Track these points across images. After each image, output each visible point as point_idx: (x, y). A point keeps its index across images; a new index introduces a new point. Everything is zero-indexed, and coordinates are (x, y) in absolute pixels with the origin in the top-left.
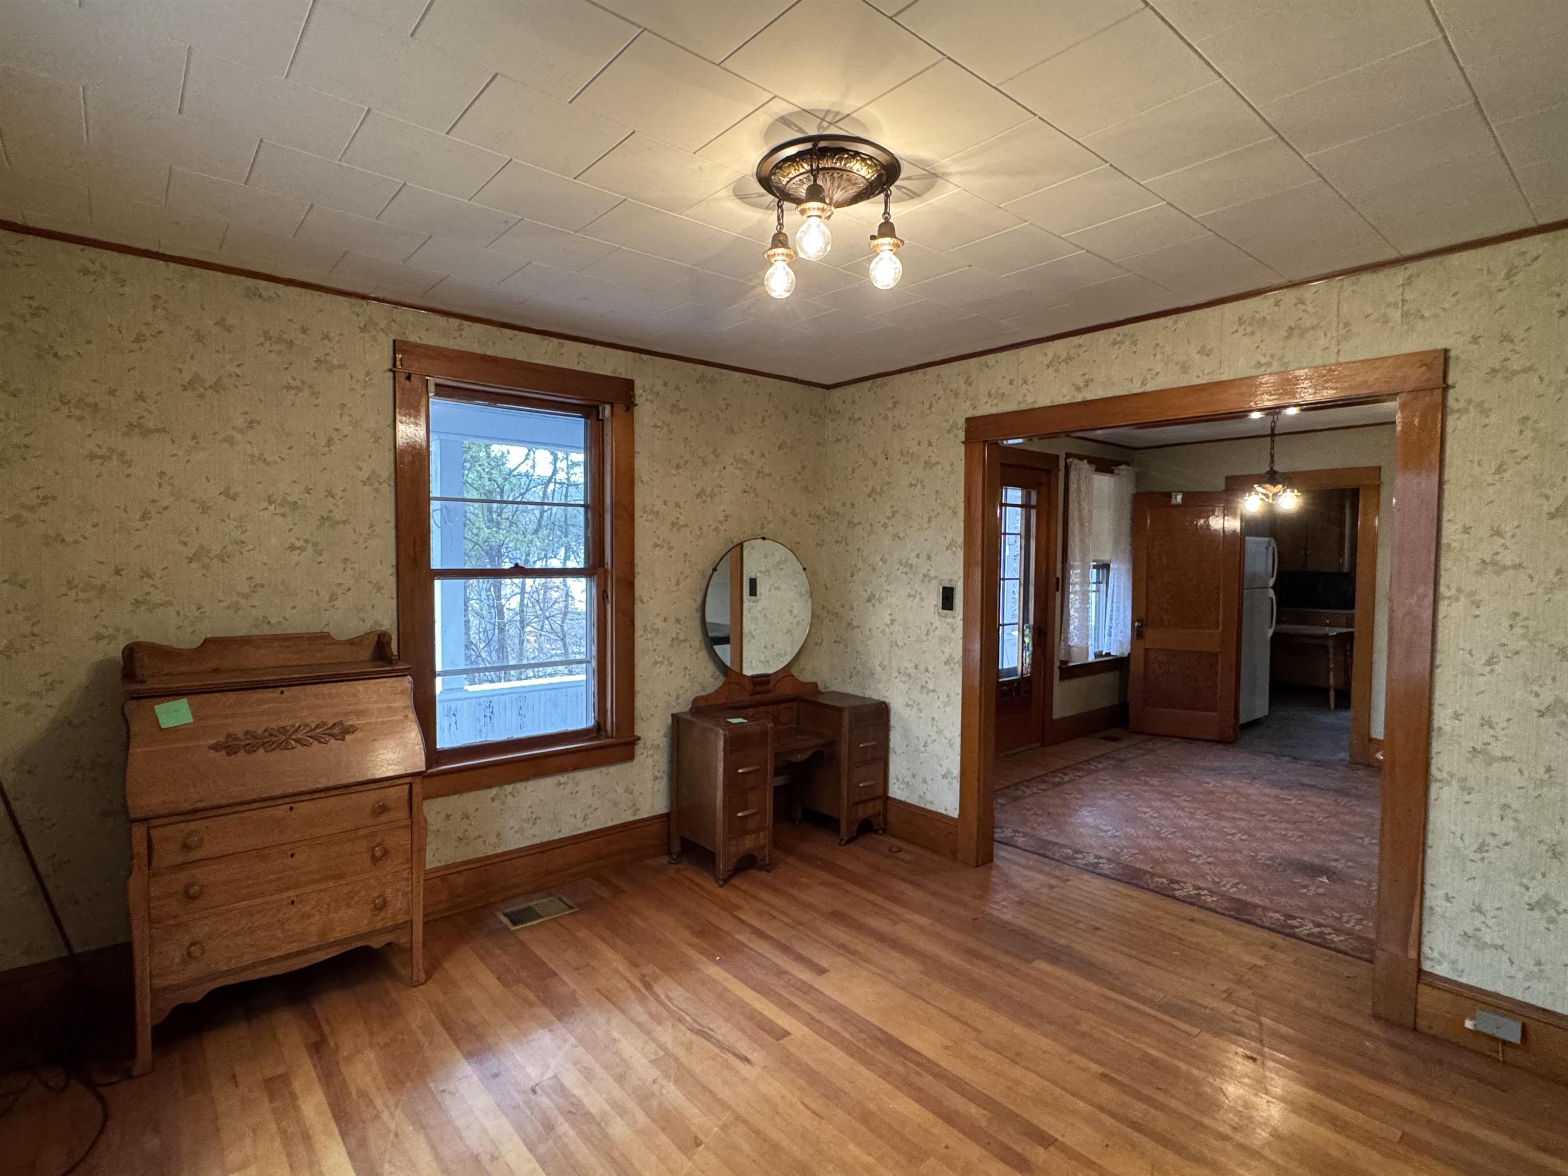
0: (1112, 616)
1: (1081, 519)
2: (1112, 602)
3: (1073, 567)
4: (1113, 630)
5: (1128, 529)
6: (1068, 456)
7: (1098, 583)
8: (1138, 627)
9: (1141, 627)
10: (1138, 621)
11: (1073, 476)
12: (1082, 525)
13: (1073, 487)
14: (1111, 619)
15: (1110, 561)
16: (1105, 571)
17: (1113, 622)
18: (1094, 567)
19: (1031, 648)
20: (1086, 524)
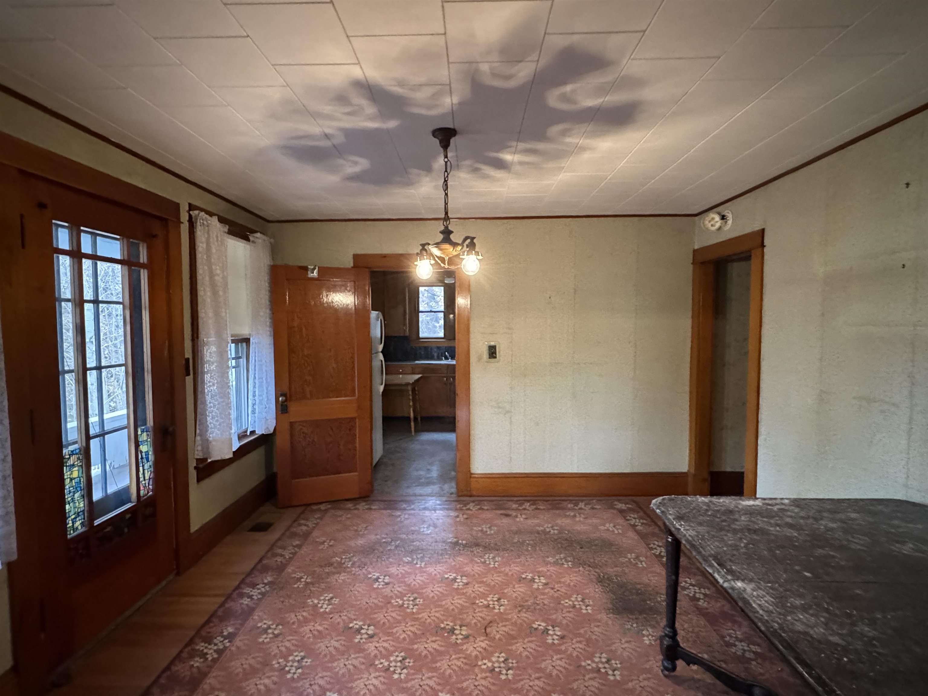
0: (254, 392)
1: (213, 286)
2: (255, 378)
3: (207, 344)
4: (256, 407)
5: (268, 303)
6: (191, 207)
7: (237, 358)
8: (283, 402)
9: (286, 401)
10: (282, 395)
11: (200, 232)
12: (215, 293)
13: (201, 247)
14: (254, 396)
15: (250, 335)
16: (244, 344)
17: (256, 398)
18: (233, 341)
19: (151, 457)
20: (221, 293)
